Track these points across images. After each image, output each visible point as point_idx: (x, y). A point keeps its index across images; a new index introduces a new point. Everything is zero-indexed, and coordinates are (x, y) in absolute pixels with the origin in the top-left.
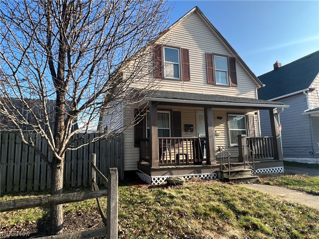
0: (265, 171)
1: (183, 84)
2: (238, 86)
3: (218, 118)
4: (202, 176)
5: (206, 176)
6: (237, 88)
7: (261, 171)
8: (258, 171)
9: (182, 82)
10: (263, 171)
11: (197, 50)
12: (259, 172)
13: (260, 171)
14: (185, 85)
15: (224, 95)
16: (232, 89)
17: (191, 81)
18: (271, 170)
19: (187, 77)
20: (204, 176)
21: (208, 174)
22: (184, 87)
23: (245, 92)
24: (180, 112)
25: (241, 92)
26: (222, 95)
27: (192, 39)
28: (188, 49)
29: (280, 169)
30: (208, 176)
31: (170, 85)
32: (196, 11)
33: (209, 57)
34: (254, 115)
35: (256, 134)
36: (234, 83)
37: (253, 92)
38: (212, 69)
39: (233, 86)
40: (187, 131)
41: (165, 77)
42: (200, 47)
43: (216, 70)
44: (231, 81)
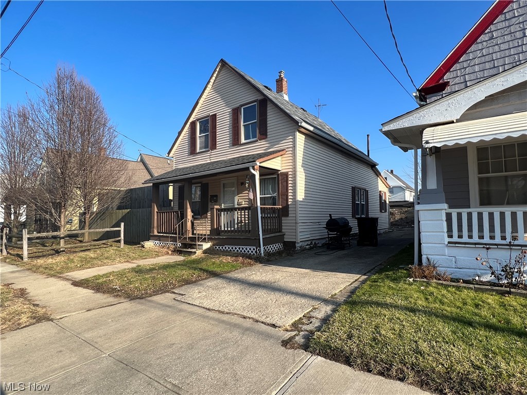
0: (233, 250)
2: (268, 136)
3: (242, 184)
6: (267, 140)
7: (229, 248)
8: (226, 248)
9: (210, 152)
10: (231, 248)
11: (224, 110)
13: (227, 248)
14: (212, 154)
15: (250, 154)
16: (260, 144)
17: (217, 148)
18: (248, 249)
19: (214, 146)
22: (212, 156)
23: (278, 142)
24: (208, 183)
25: (272, 144)
26: (248, 154)
28: (217, 113)
29: (252, 249)
31: (201, 158)
32: (223, 63)
33: (235, 113)
34: (290, 173)
35: (289, 200)
36: (263, 134)
37: (291, 137)
38: (238, 127)
39: (260, 140)
40: (211, 201)
41: (198, 150)
42: (227, 105)
43: (244, 125)
44: (260, 133)
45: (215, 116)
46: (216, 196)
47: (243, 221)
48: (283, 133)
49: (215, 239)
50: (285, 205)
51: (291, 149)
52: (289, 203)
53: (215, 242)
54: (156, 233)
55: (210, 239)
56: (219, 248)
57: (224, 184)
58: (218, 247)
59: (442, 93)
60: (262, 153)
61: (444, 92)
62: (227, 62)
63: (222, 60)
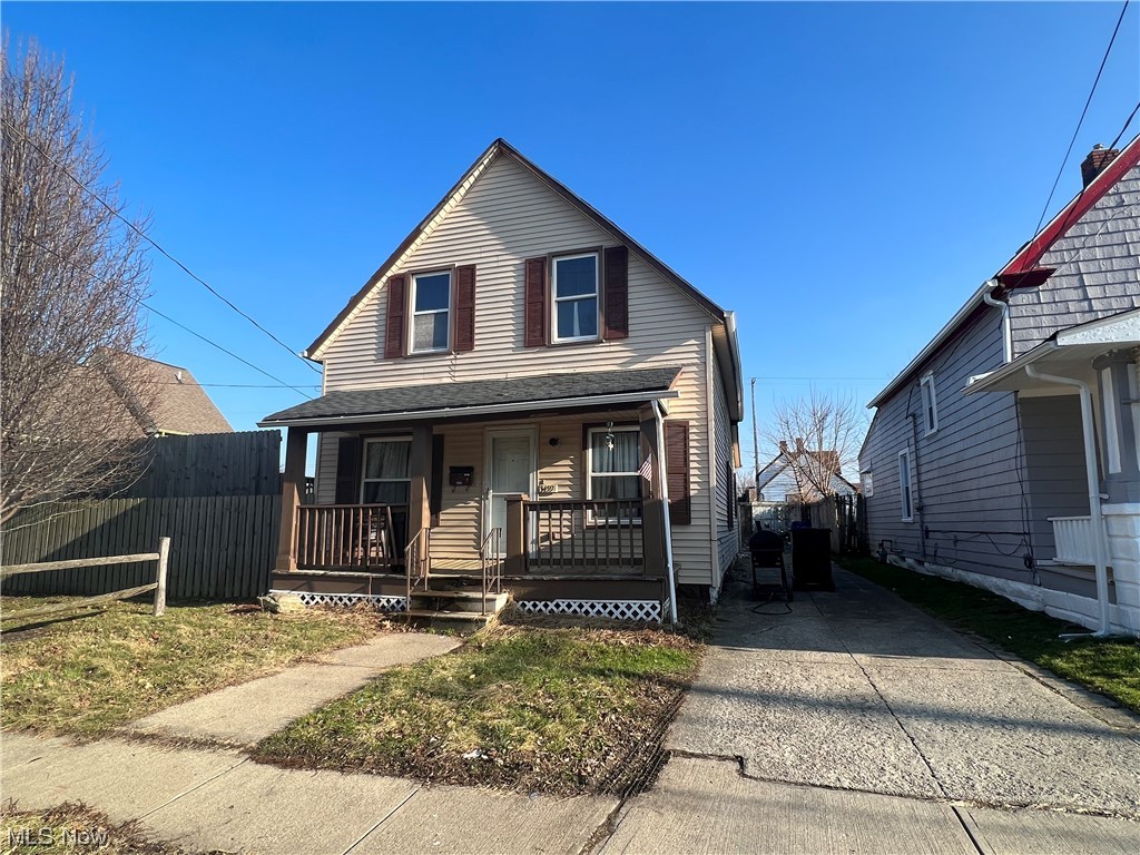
0: (583, 610)
1: (454, 362)
2: (630, 334)
3: (554, 442)
4: (384, 602)
5: (393, 601)
6: (627, 341)
7: (569, 606)
8: (557, 606)
9: (452, 357)
10: (575, 607)
11: (500, 258)
12: (561, 609)
13: (563, 606)
14: (458, 362)
15: (578, 370)
16: (608, 349)
17: (476, 349)
19: (465, 342)
20: (388, 601)
21: (400, 598)
22: (458, 368)
23: (658, 350)
24: (442, 436)
25: (644, 352)
26: (571, 371)
27: (487, 232)
28: (474, 265)
29: (648, 608)
30: (398, 602)
31: (421, 371)
32: (503, 151)
33: (535, 270)
34: (691, 423)
35: (692, 486)
36: (616, 328)
37: (693, 342)
38: (543, 303)
39: (609, 339)
40: (453, 483)
41: (411, 350)
42: (510, 247)
43: (558, 302)
44: (607, 323)
45: (471, 269)
46: (470, 469)
47: (557, 536)
48: (674, 330)
49: (523, 583)
50: (680, 496)
51: (695, 369)
52: (692, 493)
53: (523, 591)
54: (294, 569)
55: (506, 584)
56: (535, 606)
57: (494, 439)
58: (529, 605)
59: (1036, 289)
60: (614, 372)
61: (1040, 287)
62: (514, 146)
63: (499, 140)
